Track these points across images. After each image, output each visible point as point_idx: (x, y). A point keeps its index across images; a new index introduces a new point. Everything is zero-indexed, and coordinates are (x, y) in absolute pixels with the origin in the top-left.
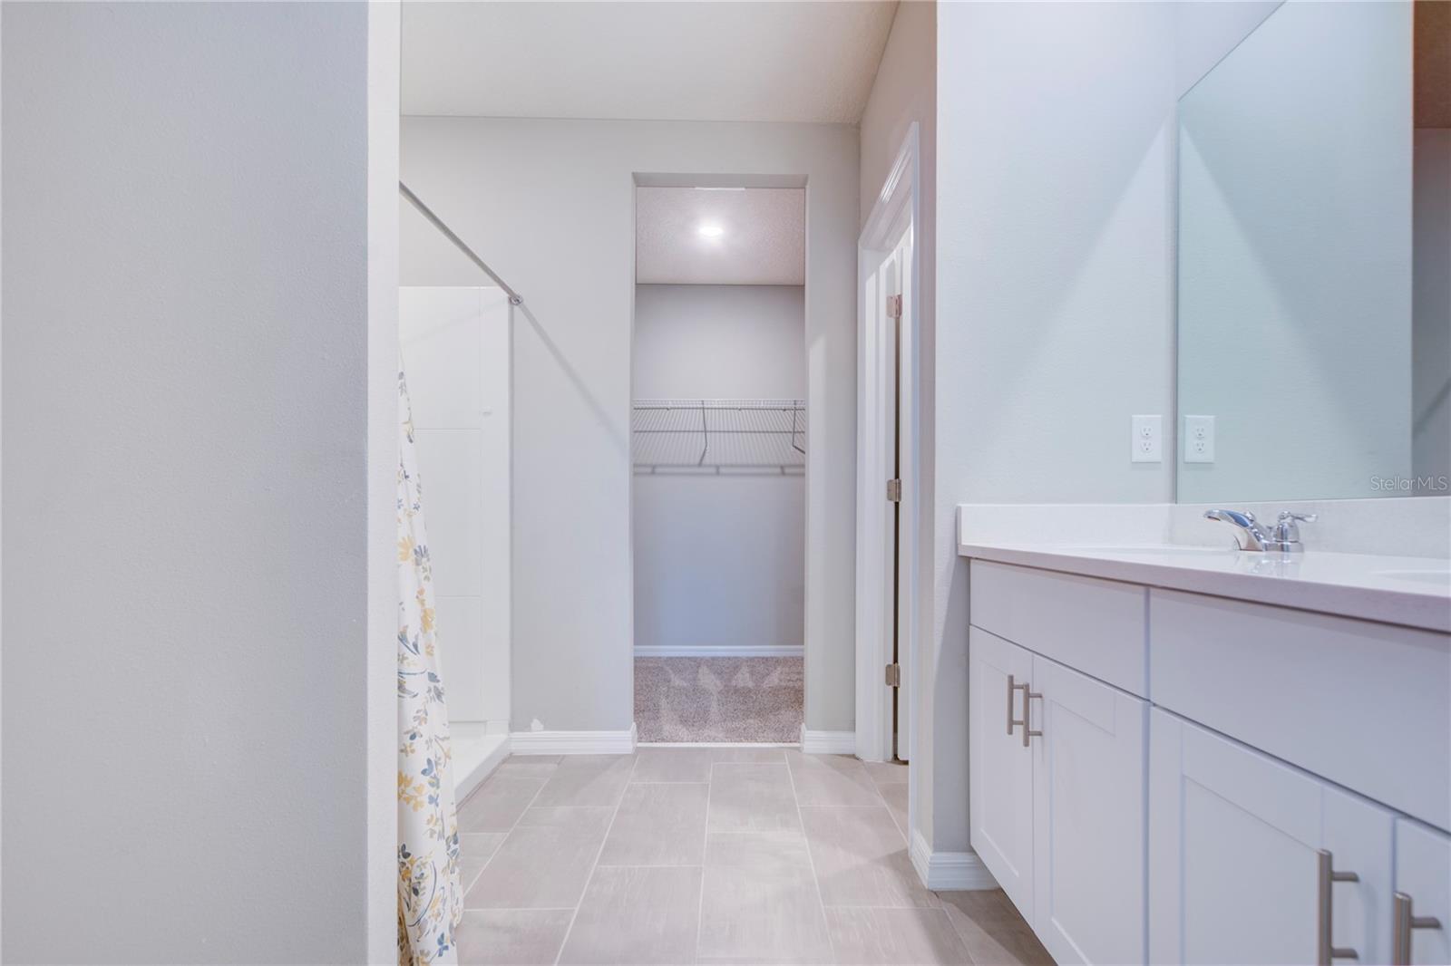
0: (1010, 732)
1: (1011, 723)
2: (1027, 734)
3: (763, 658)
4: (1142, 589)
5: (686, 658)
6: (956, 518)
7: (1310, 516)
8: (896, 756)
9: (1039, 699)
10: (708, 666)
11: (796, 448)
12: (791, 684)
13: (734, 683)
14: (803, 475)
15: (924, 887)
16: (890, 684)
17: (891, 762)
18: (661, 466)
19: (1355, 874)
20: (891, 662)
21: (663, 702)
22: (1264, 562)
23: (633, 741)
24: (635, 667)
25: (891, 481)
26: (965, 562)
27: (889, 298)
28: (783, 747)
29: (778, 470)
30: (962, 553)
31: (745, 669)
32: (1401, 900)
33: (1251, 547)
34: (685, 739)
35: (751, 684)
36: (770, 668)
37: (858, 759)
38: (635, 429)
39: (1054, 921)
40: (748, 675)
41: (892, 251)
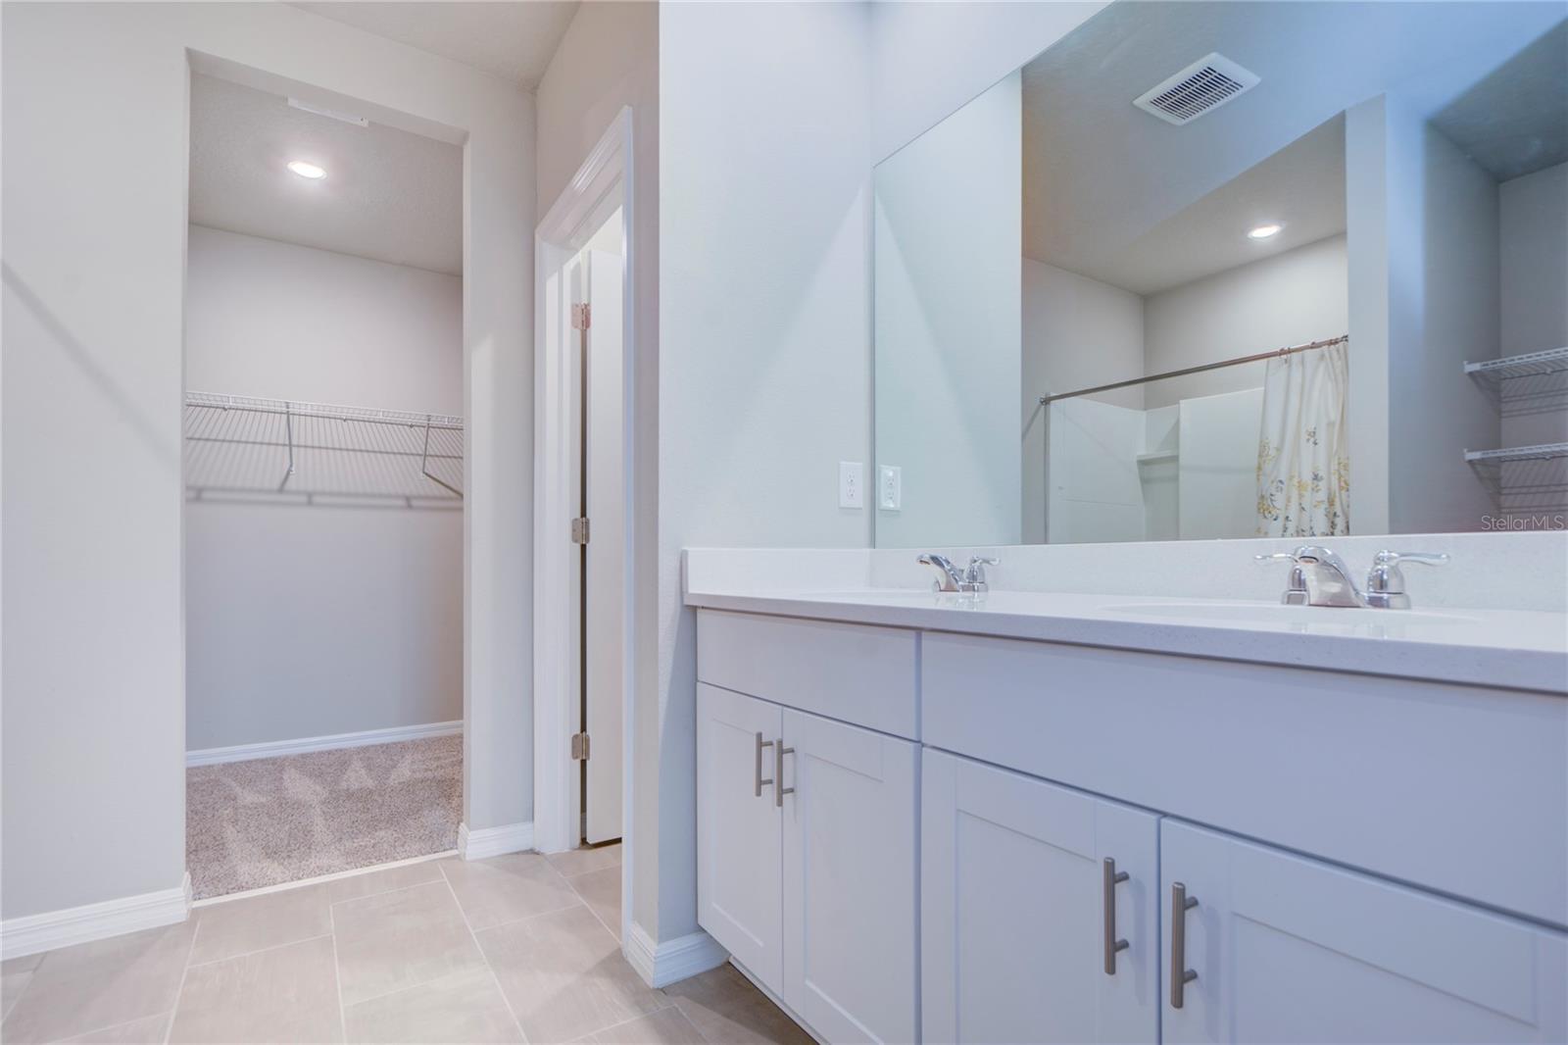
0: (759, 793)
1: (760, 783)
2: (781, 792)
3: (382, 746)
4: (913, 633)
5: (256, 760)
6: (681, 562)
7: (994, 560)
8: (584, 841)
9: (791, 754)
10: (296, 767)
11: (427, 474)
12: (429, 774)
13: (344, 785)
14: (461, 509)
15: (648, 986)
16: (577, 758)
17: (579, 848)
18: (213, 489)
19: (1125, 873)
20: (578, 732)
21: (230, 833)
22: (961, 601)
23: (187, 902)
24: (188, 786)
25: (576, 520)
26: (691, 612)
27: (574, 306)
28: (434, 860)
29: (401, 502)
30: (688, 602)
31: (357, 764)
32: (1177, 889)
33: (949, 588)
34: (279, 879)
35: (370, 783)
36: (395, 758)
37: (538, 854)
38: (190, 435)
39: (808, 983)
40: (363, 771)
41: (577, 251)
